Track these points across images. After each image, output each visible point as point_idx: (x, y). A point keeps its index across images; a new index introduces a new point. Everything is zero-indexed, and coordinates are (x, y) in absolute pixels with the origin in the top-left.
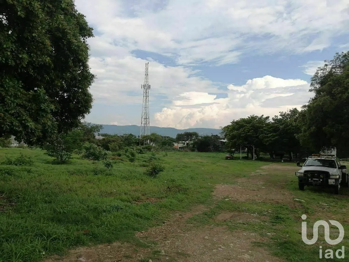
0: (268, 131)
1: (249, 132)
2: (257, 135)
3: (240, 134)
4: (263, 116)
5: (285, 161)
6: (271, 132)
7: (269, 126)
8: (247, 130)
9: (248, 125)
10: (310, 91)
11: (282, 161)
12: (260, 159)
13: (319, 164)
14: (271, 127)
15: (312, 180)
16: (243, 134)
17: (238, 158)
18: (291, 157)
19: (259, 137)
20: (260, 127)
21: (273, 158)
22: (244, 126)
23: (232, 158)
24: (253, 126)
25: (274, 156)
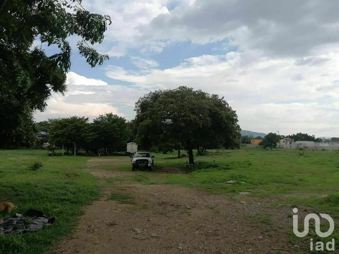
0: (89, 131)
1: (71, 131)
2: (79, 134)
3: (65, 133)
4: (84, 117)
5: (102, 155)
6: (91, 132)
7: (89, 127)
8: (70, 130)
9: (71, 125)
10: (135, 110)
11: (99, 155)
12: (78, 154)
13: (140, 155)
14: (91, 128)
15: (140, 165)
16: (67, 133)
17: (60, 155)
18: (105, 152)
19: (81, 135)
20: (80, 127)
21: (88, 153)
22: (68, 126)
23: (54, 155)
24: (76, 126)
25: (89, 152)
